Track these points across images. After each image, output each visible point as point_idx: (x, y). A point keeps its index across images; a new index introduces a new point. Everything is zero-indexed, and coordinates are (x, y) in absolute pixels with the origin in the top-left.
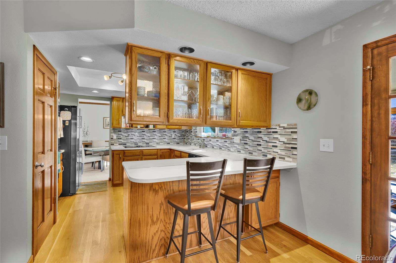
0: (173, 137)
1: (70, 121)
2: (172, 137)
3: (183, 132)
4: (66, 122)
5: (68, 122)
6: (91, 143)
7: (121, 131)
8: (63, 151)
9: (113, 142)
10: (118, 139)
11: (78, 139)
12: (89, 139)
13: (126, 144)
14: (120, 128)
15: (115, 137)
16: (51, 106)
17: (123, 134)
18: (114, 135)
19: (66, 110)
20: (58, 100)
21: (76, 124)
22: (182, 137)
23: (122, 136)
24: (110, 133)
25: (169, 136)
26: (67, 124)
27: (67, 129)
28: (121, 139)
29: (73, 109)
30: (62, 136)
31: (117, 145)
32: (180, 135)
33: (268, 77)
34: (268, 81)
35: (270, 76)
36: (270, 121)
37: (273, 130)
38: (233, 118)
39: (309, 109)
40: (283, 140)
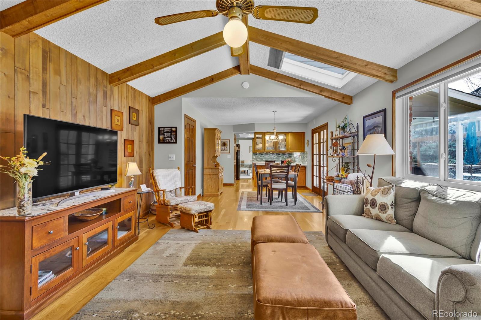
1: (238, 150)
7: (257, 154)
9: (253, 160)
15: (254, 157)
17: (258, 156)
20: (236, 143)
24: (252, 155)
26: (237, 152)
31: (255, 161)
33: (303, 133)
34: (303, 135)
35: (304, 133)
36: (304, 149)
37: (305, 153)
38: (287, 149)
39: (308, 146)
40: (306, 156)
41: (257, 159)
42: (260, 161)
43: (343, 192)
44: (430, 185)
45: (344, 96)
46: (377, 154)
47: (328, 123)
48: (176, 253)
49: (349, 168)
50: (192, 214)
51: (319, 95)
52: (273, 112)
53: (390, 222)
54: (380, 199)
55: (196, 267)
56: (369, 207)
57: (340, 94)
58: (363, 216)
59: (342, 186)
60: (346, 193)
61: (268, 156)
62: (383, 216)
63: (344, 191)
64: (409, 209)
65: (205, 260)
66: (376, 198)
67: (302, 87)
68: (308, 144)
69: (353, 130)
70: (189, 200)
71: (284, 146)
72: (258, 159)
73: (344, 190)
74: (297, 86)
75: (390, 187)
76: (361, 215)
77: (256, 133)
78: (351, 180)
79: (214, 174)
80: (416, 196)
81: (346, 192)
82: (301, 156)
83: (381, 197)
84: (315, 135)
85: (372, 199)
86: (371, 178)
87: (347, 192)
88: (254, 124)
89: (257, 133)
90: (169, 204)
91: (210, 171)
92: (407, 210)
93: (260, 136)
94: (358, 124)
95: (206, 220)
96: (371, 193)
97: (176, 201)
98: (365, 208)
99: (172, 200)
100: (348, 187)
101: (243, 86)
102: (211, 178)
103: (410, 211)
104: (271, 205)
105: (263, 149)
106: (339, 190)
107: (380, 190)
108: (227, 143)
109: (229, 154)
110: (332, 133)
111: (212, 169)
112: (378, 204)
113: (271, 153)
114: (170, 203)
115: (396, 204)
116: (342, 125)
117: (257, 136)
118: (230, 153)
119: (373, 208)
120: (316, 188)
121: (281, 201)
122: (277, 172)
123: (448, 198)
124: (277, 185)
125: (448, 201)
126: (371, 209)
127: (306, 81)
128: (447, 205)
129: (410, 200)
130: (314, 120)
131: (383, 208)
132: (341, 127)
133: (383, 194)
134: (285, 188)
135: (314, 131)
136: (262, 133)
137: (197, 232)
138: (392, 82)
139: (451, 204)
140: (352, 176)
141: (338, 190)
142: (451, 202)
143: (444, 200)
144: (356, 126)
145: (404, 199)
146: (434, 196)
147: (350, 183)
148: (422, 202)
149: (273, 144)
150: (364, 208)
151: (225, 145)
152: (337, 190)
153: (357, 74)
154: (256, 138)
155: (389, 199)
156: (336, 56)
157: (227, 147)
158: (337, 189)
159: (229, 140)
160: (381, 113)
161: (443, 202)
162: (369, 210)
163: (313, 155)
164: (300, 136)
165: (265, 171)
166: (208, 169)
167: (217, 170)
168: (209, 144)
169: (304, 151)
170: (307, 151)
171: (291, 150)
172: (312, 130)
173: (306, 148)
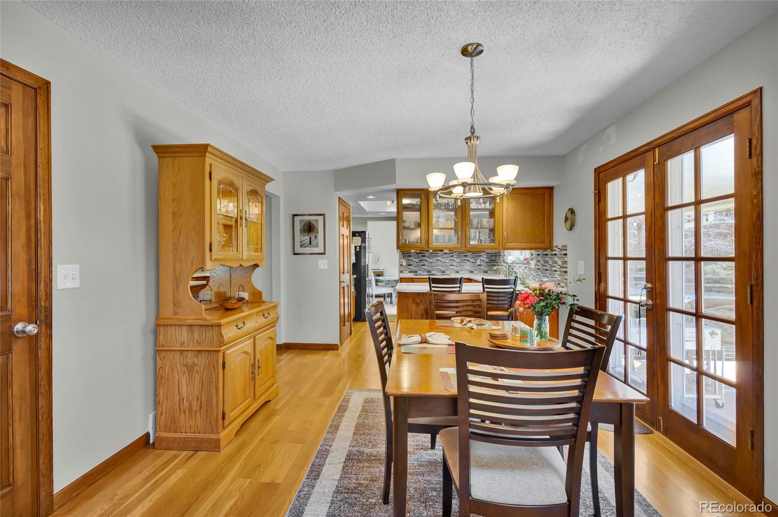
0: (478, 264)
1: (360, 247)
2: (476, 263)
3: (493, 256)
4: (357, 247)
5: (358, 247)
6: (383, 272)
7: (411, 256)
8: (355, 276)
9: (402, 269)
10: (408, 265)
11: (367, 265)
12: (380, 267)
13: (417, 272)
15: (404, 263)
16: (347, 236)
17: (413, 259)
18: (403, 261)
19: (357, 236)
20: (351, 228)
21: (365, 247)
22: (492, 264)
23: (412, 262)
24: (400, 258)
25: (473, 262)
26: (358, 250)
27: (358, 255)
28: (411, 265)
29: (362, 234)
30: (355, 262)
31: (407, 273)
32: (488, 261)
33: (547, 192)
34: (547, 197)
35: (551, 189)
36: (551, 241)
37: (554, 252)
38: (497, 241)
39: (571, 229)
40: (560, 263)
41: (410, 267)
42: (418, 272)
61: (438, 260)
68: (569, 222)
71: (487, 231)
72: (413, 268)
77: (401, 193)
79: (200, 351)
82: (533, 263)
84: (613, 185)
88: (393, 161)
89: (405, 193)
91: (186, 334)
93: (415, 202)
102: (186, 365)
105: (423, 242)
108: (315, 224)
109: (323, 256)
111: (191, 326)
113: (445, 254)
117: (406, 201)
118: (324, 253)
135: (607, 173)
136: (420, 192)
149: (453, 226)
151: (313, 230)
154: (402, 209)
157: (316, 236)
159: (323, 216)
163: (601, 258)
164: (538, 200)
166: (173, 328)
167: (215, 330)
168: (181, 216)
169: (550, 247)
170: (564, 248)
171: (509, 245)
172: (598, 171)
173: (561, 236)
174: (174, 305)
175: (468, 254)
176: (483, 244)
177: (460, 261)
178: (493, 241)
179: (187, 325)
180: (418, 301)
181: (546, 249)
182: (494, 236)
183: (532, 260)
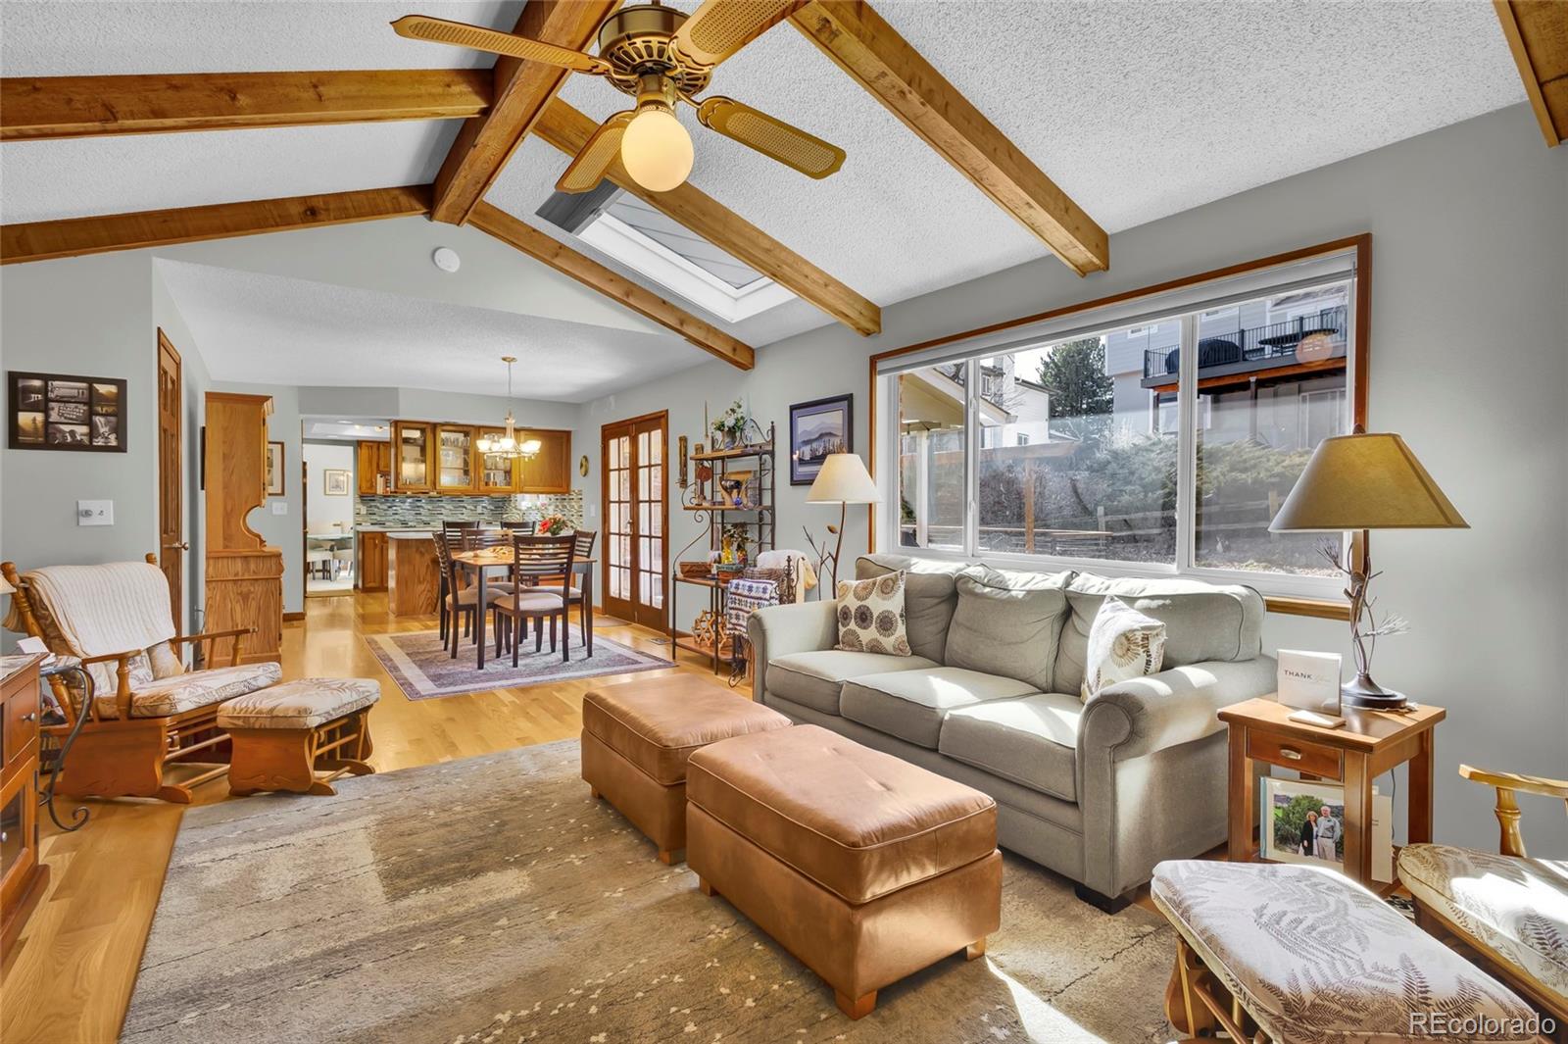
0: (478, 512)
2: (476, 510)
3: (499, 501)
7: (375, 500)
9: (361, 520)
10: (370, 514)
13: (384, 524)
14: (375, 494)
15: (362, 511)
17: (379, 505)
18: (362, 508)
22: (496, 512)
23: (376, 510)
24: (356, 504)
28: (375, 514)
31: (369, 525)
32: (493, 508)
33: (565, 436)
34: (564, 440)
35: (568, 433)
36: (568, 486)
37: (571, 497)
38: (514, 484)
39: (585, 475)
40: (576, 507)
42: (388, 524)
43: (756, 601)
44: (969, 566)
45: (737, 345)
46: (847, 502)
47: (667, 411)
48: (315, 874)
49: (747, 539)
50: (309, 729)
51: (673, 332)
52: (504, 359)
53: (901, 653)
54: (877, 605)
55: (449, 889)
56: (852, 625)
57: (728, 339)
58: (836, 649)
59: (755, 585)
60: (766, 603)
61: (440, 506)
62: (888, 642)
63: (761, 599)
64: (935, 620)
65: (458, 862)
66: (868, 603)
67: (631, 301)
68: (584, 469)
69: (757, 439)
70: (254, 683)
71: (502, 473)
73: (761, 595)
74: (619, 296)
75: (896, 575)
76: (832, 649)
77: (399, 425)
78: (773, 567)
79: (256, 580)
80: (948, 590)
81: (765, 599)
82: (550, 508)
83: (880, 600)
84: (613, 443)
85: (860, 607)
86: (835, 560)
87: (768, 600)
88: (396, 389)
89: (405, 425)
90: (165, 708)
91: (240, 564)
92: (931, 621)
93: (416, 434)
94: (772, 423)
95: (342, 746)
96: (855, 594)
97: (200, 691)
98: (842, 630)
99: (181, 690)
100: (769, 587)
101: (437, 261)
102: (241, 593)
103: (937, 622)
104: (515, 665)
105: (428, 483)
106: (748, 597)
107: (874, 584)
109: (281, 497)
110: (683, 440)
111: (246, 557)
112: (875, 617)
114: (173, 705)
115: (908, 613)
116: (730, 422)
117: (406, 434)
118: (283, 494)
119: (865, 628)
120: (619, 601)
121: (538, 649)
122: (533, 557)
123: (1010, 587)
124: (532, 598)
125: (1013, 593)
126: (859, 631)
127: (643, 286)
128: (1013, 602)
129: (936, 601)
130: (612, 398)
131: (886, 624)
132: (726, 429)
133: (883, 592)
134: (562, 606)
135: (610, 432)
136: (424, 426)
137: (329, 792)
138: (869, 334)
139: (1020, 597)
140: (767, 560)
141: (741, 598)
142: (1018, 593)
143: (1005, 592)
144: (766, 427)
145: (926, 599)
146: (984, 585)
147: (771, 574)
148: (962, 601)
149: (462, 467)
150: (837, 630)
152: (737, 597)
153: (796, 296)
154: (400, 441)
155: (895, 604)
156: (766, 244)
158: (739, 595)
159: (282, 444)
160: (842, 403)
161: (1004, 595)
162: (854, 633)
163: (606, 502)
164: (558, 442)
165: (476, 556)
166: (225, 561)
167: (274, 560)
168: (233, 457)
169: (568, 492)
170: (580, 493)
171: (526, 488)
172: (605, 428)
173: (577, 481)
174: (225, 539)
175: (465, 498)
176: (498, 486)
177: (452, 508)
178: (509, 484)
179: (241, 557)
180: (423, 550)
181: (563, 493)
182: (510, 478)
183: (549, 505)
